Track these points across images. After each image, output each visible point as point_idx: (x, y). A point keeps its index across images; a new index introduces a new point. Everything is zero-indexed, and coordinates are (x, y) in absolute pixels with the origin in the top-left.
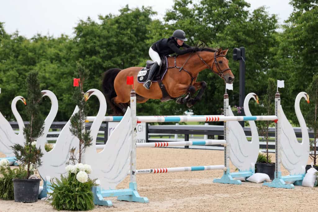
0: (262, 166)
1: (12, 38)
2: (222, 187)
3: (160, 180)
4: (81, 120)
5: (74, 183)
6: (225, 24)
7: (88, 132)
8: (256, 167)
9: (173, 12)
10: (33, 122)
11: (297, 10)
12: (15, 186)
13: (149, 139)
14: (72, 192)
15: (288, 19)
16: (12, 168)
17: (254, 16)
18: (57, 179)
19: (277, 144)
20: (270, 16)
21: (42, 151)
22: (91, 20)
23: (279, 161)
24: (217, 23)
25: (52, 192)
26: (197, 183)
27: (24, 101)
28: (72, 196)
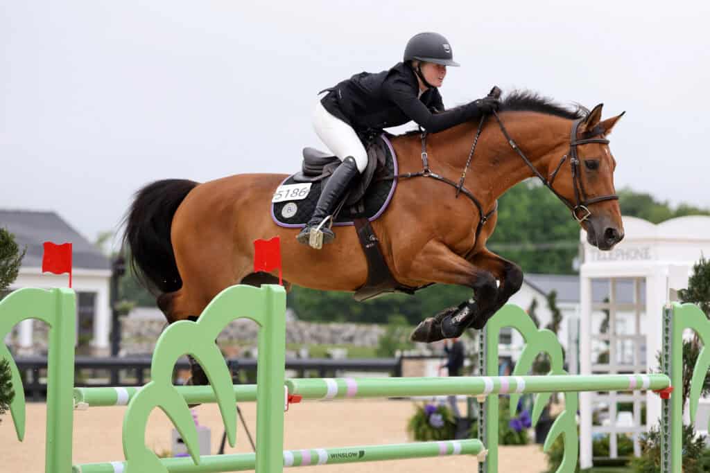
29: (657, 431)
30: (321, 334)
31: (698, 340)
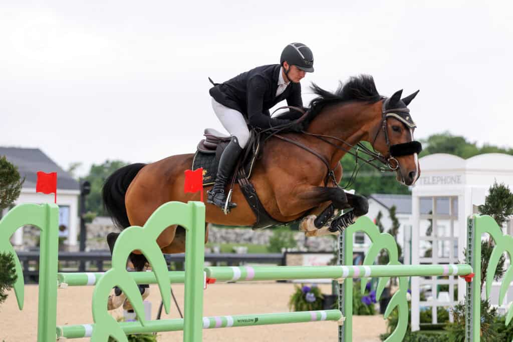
29: (464, 304)
30: (229, 236)
31: (492, 241)
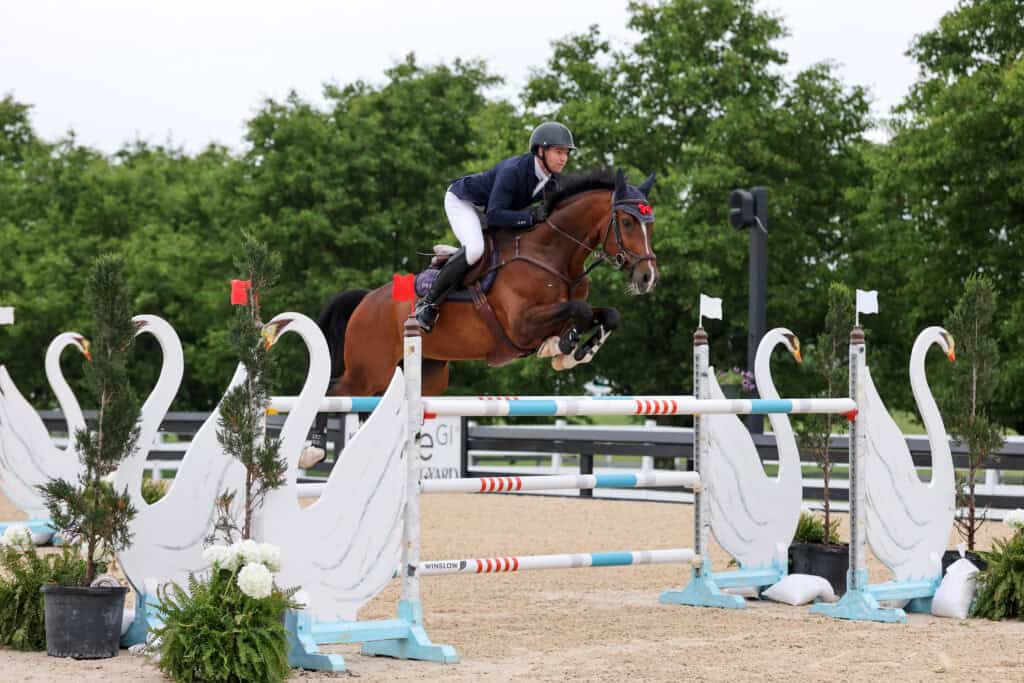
0: (811, 553)
1: (55, 155)
2: (685, 615)
3: (498, 594)
4: (253, 406)
5: (228, 599)
6: (709, 115)
7: (272, 444)
8: (790, 556)
9: (548, 76)
10: (105, 413)
11: (931, 75)
12: (48, 609)
13: (471, 468)
14: (222, 628)
15: (903, 102)
16: (41, 553)
17: (796, 90)
18: (176, 587)
19: (853, 486)
20: (848, 92)
21: (131, 502)
22: (299, 100)
23: (860, 537)
24: (684, 112)
25: (161, 626)
26: (610, 604)
27: (84, 347)
28: (222, 639)
